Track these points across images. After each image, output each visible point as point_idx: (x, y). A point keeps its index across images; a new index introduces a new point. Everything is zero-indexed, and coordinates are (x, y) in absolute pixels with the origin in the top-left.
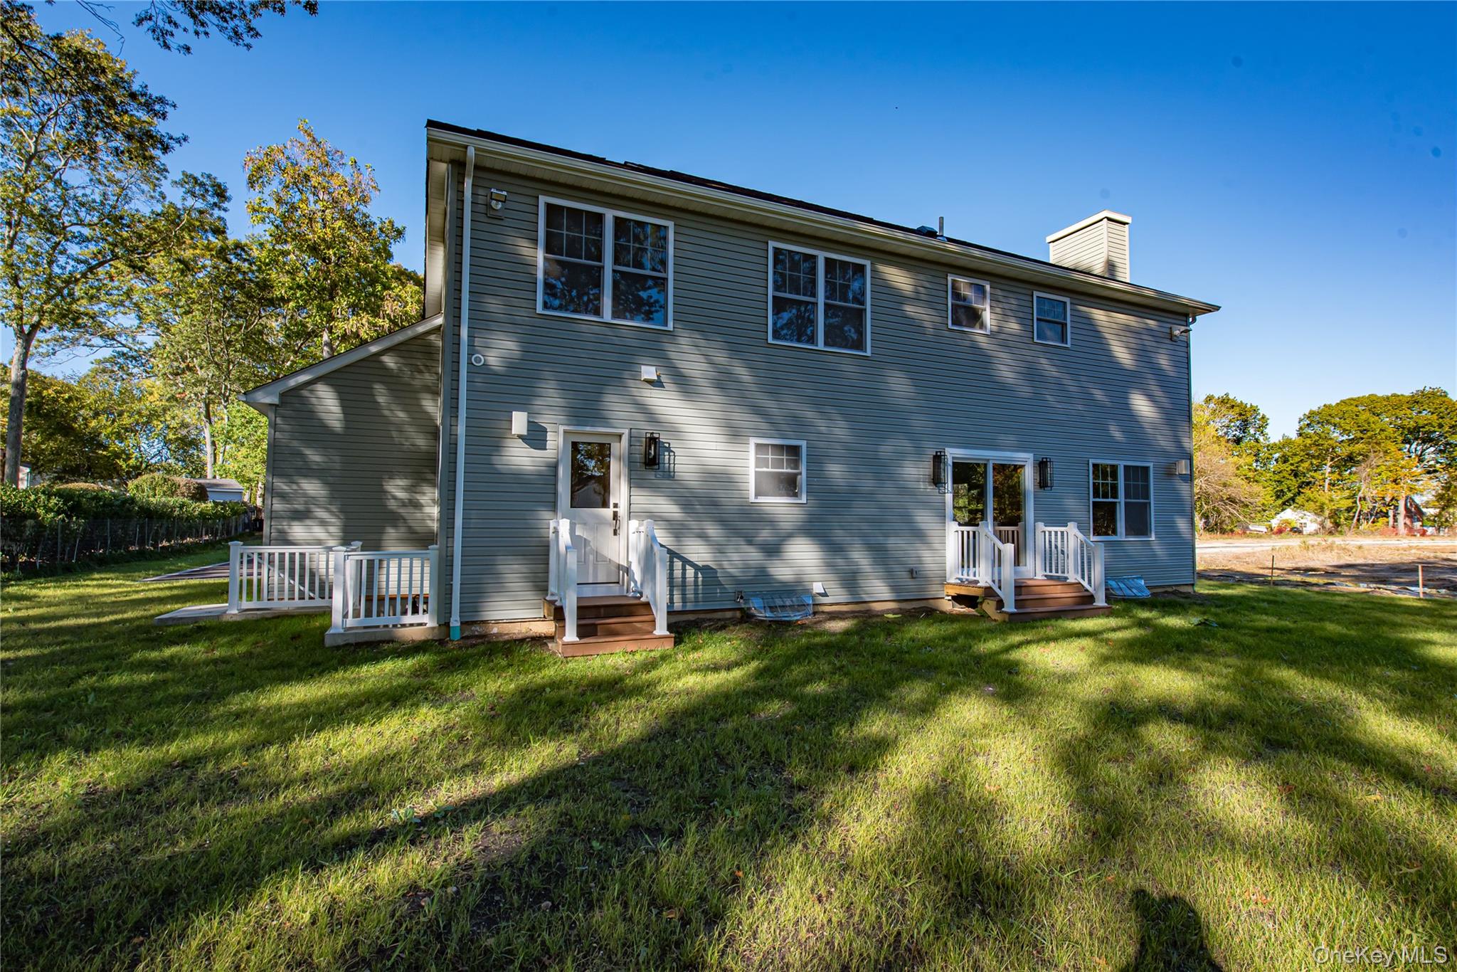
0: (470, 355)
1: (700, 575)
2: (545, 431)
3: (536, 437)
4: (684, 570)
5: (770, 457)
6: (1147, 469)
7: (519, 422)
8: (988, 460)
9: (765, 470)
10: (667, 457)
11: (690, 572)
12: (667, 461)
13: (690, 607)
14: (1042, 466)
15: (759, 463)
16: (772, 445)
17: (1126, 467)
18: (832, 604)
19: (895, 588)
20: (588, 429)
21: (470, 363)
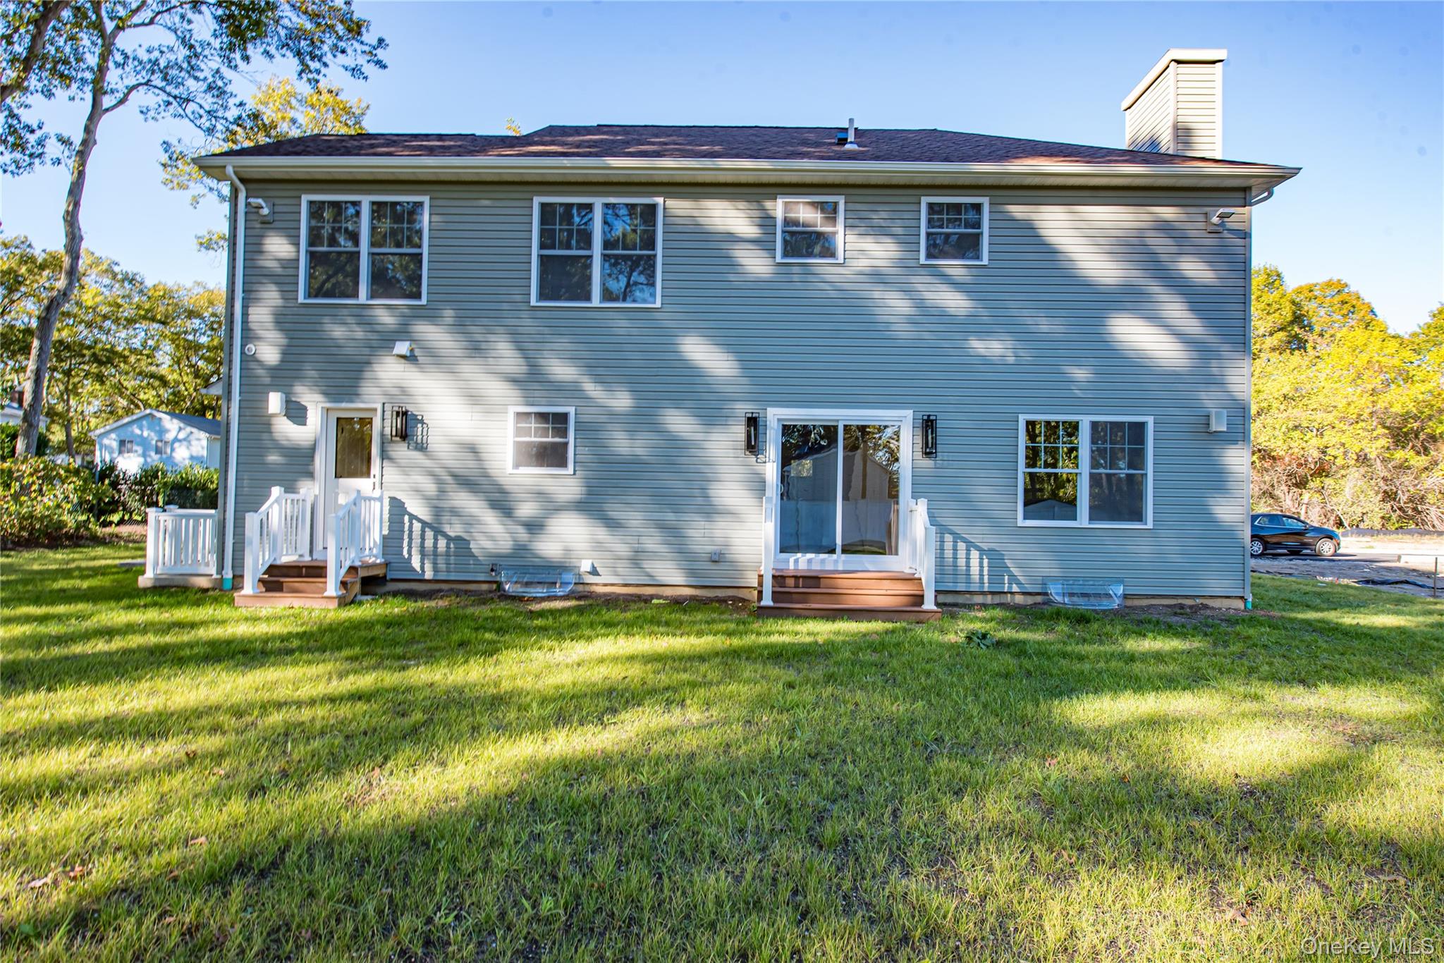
0: (243, 346)
1: (452, 546)
2: (305, 409)
3: (296, 413)
4: (436, 540)
5: (533, 425)
6: (1141, 427)
7: (275, 402)
8: (838, 421)
9: (527, 439)
10: (420, 429)
11: (442, 543)
12: (419, 433)
13: (442, 576)
14: (928, 425)
15: (518, 432)
16: (536, 414)
17: (1094, 425)
18: (605, 585)
19: (692, 572)
20: (344, 405)
21: (242, 353)
